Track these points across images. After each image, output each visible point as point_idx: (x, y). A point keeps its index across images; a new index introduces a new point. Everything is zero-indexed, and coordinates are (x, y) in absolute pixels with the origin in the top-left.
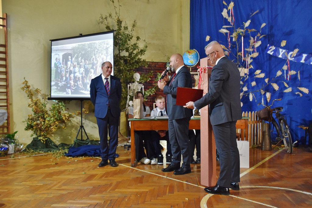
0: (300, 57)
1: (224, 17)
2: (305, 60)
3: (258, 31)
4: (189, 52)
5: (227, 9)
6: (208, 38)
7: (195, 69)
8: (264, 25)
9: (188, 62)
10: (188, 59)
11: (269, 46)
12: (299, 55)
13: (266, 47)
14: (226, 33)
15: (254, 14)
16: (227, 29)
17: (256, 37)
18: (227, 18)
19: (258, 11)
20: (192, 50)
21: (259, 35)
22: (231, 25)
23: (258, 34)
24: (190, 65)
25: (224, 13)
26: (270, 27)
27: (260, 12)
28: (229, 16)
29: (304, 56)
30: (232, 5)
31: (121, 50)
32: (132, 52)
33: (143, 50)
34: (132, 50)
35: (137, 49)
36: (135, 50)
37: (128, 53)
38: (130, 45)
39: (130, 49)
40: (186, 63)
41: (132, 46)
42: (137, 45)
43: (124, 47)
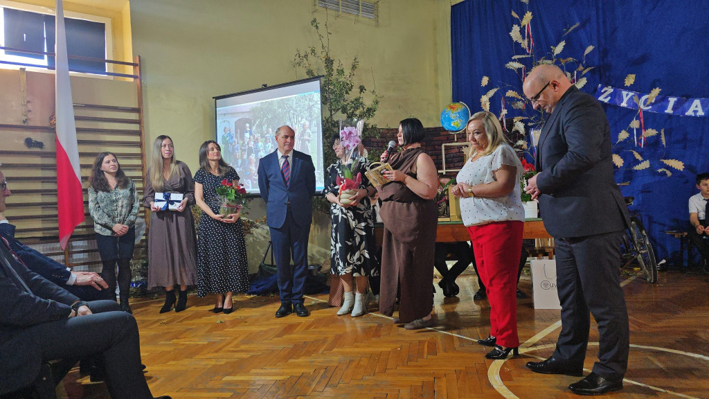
0: (664, 103)
1: (515, 40)
2: (674, 108)
3: (580, 62)
4: (452, 108)
5: (519, 25)
6: (485, 81)
7: (463, 137)
8: (590, 49)
9: (450, 125)
10: (450, 120)
11: (602, 88)
12: (662, 99)
13: (596, 90)
14: (519, 70)
15: (570, 30)
16: (520, 61)
17: (575, 72)
18: (520, 41)
19: (577, 24)
20: (457, 104)
21: (581, 68)
22: (528, 54)
23: (578, 66)
24: (454, 130)
25: (515, 33)
26: (602, 51)
27: (583, 26)
28: (524, 38)
29: (672, 100)
30: (528, 16)
31: (334, 110)
32: (353, 112)
33: (371, 109)
34: (352, 109)
35: (361, 108)
36: (357, 109)
37: (346, 115)
38: (348, 102)
39: (349, 108)
40: (446, 127)
41: (353, 102)
42: (361, 100)
43: (338, 105)
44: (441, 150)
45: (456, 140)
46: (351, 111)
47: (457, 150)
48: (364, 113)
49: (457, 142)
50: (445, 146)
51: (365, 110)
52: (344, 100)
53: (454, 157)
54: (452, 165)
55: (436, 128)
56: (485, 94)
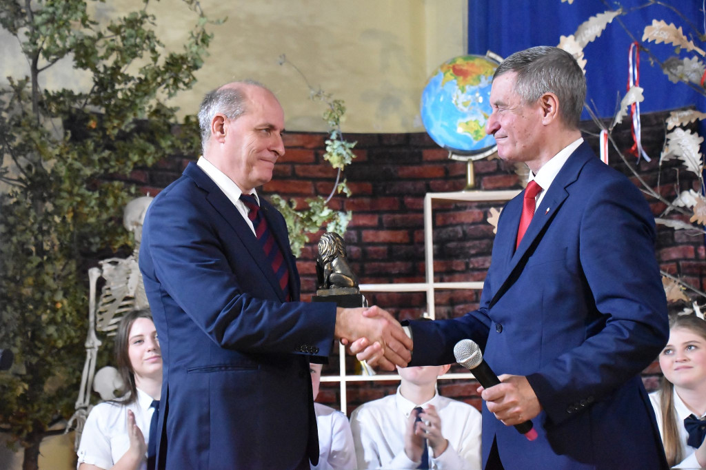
4: (458, 72)
9: (451, 130)
10: (453, 113)
20: (478, 61)
24: (466, 147)
31: (47, 54)
32: (116, 69)
33: (183, 59)
34: (114, 57)
35: (147, 54)
36: (134, 55)
37: (89, 73)
38: (103, 28)
39: (101, 53)
40: (441, 134)
41: (117, 31)
42: (147, 26)
43: (63, 38)
44: (422, 211)
45: (470, 180)
46: (110, 63)
47: (476, 214)
48: (158, 73)
49: (477, 187)
50: (434, 201)
51: (161, 62)
52: (84, 21)
53: (465, 237)
54: (459, 264)
55: (408, 137)
56: (572, 30)
